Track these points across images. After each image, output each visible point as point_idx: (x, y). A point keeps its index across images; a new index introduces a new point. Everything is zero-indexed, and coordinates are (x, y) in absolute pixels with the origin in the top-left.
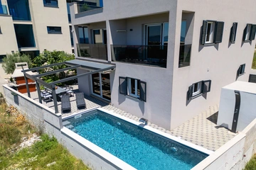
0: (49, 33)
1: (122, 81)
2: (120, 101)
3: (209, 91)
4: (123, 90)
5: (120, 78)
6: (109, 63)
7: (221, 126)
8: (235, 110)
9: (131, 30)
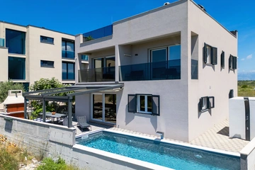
0: (41, 66)
1: (132, 98)
2: (127, 121)
3: (213, 107)
4: (132, 108)
5: (129, 95)
6: (117, 83)
7: (234, 137)
8: (246, 118)
9: (136, 55)
